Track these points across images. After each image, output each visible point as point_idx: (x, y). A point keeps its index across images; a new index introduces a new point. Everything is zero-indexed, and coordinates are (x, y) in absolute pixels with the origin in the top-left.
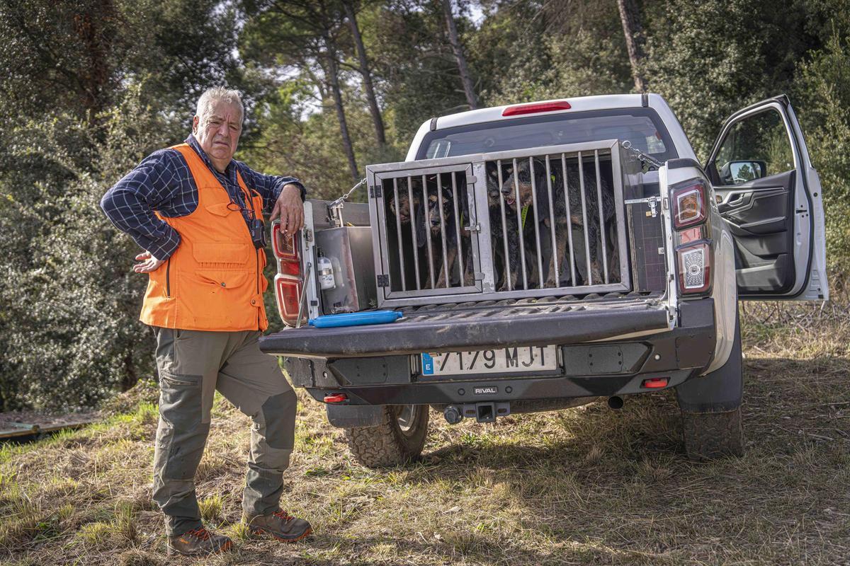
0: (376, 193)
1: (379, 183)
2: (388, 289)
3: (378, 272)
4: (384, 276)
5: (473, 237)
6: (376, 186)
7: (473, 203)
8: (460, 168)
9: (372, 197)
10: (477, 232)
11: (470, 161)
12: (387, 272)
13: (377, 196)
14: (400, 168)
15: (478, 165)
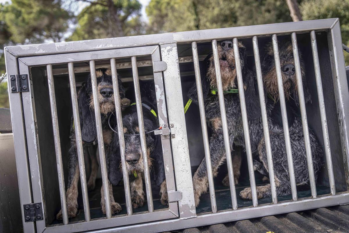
0: (20, 85)
1: (25, 71)
2: (41, 224)
3: (25, 200)
4: (35, 205)
5: (165, 143)
6: (19, 76)
7: (163, 98)
8: (143, 52)
9: (14, 91)
10: (171, 136)
11: (157, 42)
12: (39, 199)
13: (22, 90)
14: (57, 51)
15: (169, 48)
